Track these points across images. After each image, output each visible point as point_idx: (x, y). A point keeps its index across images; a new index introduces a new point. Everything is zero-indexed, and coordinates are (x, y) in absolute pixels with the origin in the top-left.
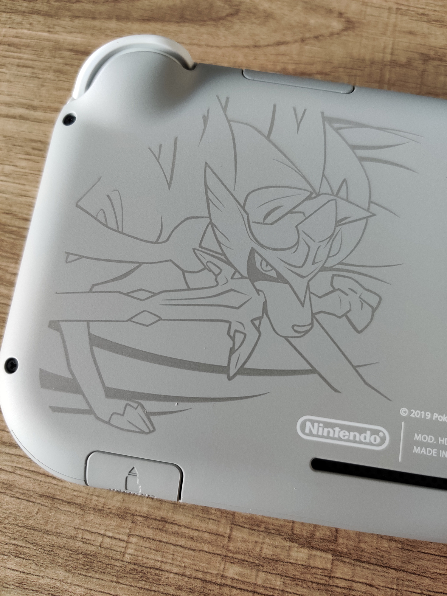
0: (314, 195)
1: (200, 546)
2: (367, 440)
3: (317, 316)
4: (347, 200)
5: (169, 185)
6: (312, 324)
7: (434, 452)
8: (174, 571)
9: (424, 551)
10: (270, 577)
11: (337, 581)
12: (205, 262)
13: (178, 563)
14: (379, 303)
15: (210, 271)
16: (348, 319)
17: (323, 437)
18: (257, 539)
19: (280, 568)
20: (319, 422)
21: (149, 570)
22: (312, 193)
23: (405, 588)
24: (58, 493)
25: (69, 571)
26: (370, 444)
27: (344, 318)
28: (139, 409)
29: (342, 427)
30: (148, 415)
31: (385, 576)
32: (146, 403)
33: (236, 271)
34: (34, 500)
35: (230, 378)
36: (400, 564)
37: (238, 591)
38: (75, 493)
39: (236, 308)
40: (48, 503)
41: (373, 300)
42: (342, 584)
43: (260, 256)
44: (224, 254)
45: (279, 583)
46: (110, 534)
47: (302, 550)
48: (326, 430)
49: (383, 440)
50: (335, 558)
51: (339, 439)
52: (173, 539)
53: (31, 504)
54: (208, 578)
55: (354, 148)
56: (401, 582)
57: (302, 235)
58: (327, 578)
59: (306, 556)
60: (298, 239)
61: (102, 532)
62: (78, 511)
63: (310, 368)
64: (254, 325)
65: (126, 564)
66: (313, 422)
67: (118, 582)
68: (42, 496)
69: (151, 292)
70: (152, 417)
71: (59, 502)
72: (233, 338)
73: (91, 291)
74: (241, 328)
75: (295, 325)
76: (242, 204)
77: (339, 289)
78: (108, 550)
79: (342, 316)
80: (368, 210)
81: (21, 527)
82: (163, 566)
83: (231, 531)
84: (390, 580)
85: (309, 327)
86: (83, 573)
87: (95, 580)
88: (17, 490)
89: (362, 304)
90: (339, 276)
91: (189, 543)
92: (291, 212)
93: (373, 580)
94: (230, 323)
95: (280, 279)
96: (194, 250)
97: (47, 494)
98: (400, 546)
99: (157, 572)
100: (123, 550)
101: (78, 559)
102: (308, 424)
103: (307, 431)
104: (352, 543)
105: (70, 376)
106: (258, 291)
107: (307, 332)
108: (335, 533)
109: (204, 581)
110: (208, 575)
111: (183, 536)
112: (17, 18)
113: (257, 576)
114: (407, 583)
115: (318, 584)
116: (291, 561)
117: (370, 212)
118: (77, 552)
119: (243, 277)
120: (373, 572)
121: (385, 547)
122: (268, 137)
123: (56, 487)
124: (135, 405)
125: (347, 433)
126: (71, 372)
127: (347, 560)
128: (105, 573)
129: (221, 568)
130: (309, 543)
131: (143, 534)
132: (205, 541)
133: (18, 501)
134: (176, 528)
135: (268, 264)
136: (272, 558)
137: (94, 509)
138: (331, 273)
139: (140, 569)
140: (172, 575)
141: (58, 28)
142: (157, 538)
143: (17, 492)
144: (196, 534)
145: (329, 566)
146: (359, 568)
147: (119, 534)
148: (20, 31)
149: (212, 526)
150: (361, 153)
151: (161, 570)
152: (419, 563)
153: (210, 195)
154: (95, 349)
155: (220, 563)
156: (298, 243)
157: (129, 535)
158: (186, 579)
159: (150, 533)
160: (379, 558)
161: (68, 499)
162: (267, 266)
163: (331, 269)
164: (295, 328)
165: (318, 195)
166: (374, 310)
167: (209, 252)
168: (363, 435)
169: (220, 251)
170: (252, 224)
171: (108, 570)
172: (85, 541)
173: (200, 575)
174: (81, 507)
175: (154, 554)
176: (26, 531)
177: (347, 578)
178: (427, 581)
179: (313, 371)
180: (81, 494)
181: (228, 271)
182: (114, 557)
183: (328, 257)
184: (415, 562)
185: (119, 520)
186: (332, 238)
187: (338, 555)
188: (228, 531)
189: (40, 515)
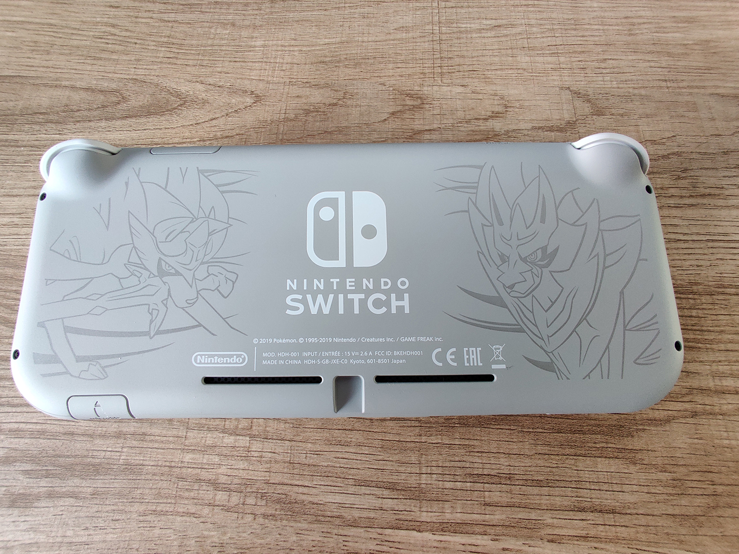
0: (195, 220)
1: (167, 446)
2: (235, 362)
3: (200, 292)
4: (215, 219)
5: (107, 227)
6: (197, 297)
7: (275, 362)
8: (151, 464)
9: (307, 427)
10: (211, 457)
11: (253, 453)
12: (131, 271)
13: (154, 459)
14: (237, 278)
15: (136, 275)
16: (218, 290)
17: (208, 363)
18: (203, 436)
19: (217, 450)
20: (205, 355)
21: (135, 467)
22: (193, 219)
23: (296, 452)
24: (76, 430)
25: (83, 479)
26: (236, 363)
27: (216, 290)
28: (98, 366)
29: (219, 356)
30: (103, 368)
31: (283, 446)
32: (101, 361)
33: (151, 273)
34: (60, 438)
35: (151, 338)
36: (292, 437)
37: (192, 469)
38: (87, 428)
39: (152, 295)
40: (70, 437)
41: (233, 277)
42: (256, 454)
43: (165, 261)
44: (143, 265)
45: (217, 460)
46: (110, 449)
47: (231, 437)
48: (209, 359)
49: (244, 360)
50: (251, 439)
51: (218, 363)
52: (150, 445)
53: (58, 441)
54: (173, 464)
55: (217, 186)
56: (293, 448)
57: (189, 245)
58: (247, 452)
59: (233, 441)
60: (187, 248)
61: (105, 449)
62: (89, 439)
63: (198, 324)
64: (163, 304)
65: (120, 466)
66: (201, 356)
67: (116, 479)
68: (65, 434)
69: (100, 294)
70: (106, 369)
71: (77, 436)
72: (151, 314)
73: (63, 300)
74: (155, 307)
75: (188, 300)
76: (152, 232)
77: (212, 274)
78: (109, 460)
79: (215, 290)
80: (228, 223)
81: (50, 457)
82: (145, 463)
83: (187, 433)
84: (286, 448)
85: (196, 299)
86: (93, 478)
87: (100, 481)
88: (48, 434)
89: (227, 280)
90: (211, 266)
91: (161, 445)
92: (181, 232)
93: (275, 449)
94: (149, 305)
95: (178, 273)
96: (125, 265)
97: (69, 432)
98: (291, 426)
99: (141, 467)
100: (118, 457)
101: (89, 469)
102: (199, 357)
103: (198, 362)
104: (261, 428)
105: (53, 354)
106: (165, 283)
107: (194, 303)
108: (251, 424)
109: (170, 467)
110: (173, 463)
111: (156, 441)
112: (37, 127)
113: (203, 458)
114: (297, 448)
115: (241, 456)
116: (224, 445)
117: (229, 224)
118: (88, 465)
119: (155, 276)
120: (276, 444)
121: (282, 428)
122: (165, 189)
123: (74, 426)
124: (95, 363)
125: (222, 359)
126: (54, 351)
127: (259, 439)
128: (106, 474)
129: (181, 457)
130: (235, 432)
131: (131, 445)
132: (170, 442)
133: (49, 441)
134: (152, 438)
135: (170, 266)
136: (212, 445)
137: (99, 436)
138: (207, 265)
139: (129, 467)
140: (150, 467)
141: (65, 131)
142: (140, 446)
143: (47, 436)
144: (165, 439)
145: (248, 445)
146: (266, 443)
147: (116, 448)
148: (39, 136)
149: (175, 432)
150: (222, 189)
151: (143, 465)
152: (304, 435)
153: (133, 230)
154: (68, 334)
155: (180, 454)
156: (186, 250)
157: (123, 448)
158: (159, 468)
159: (135, 443)
160: (278, 435)
161: (82, 433)
162: (169, 267)
163: (207, 263)
164: (188, 301)
165: (197, 219)
166: (234, 283)
167: (135, 265)
168: (232, 359)
169: (141, 263)
170: (159, 243)
171: (109, 472)
172: (93, 457)
173: (168, 464)
174: (91, 436)
175: (139, 456)
176: (54, 459)
177: (259, 450)
178: (310, 445)
179: (200, 325)
180: (91, 428)
181: (146, 274)
182: (113, 463)
183: (205, 255)
184: (302, 434)
185: (116, 439)
186: (206, 243)
187: (252, 437)
188: (185, 434)
189: (64, 446)
